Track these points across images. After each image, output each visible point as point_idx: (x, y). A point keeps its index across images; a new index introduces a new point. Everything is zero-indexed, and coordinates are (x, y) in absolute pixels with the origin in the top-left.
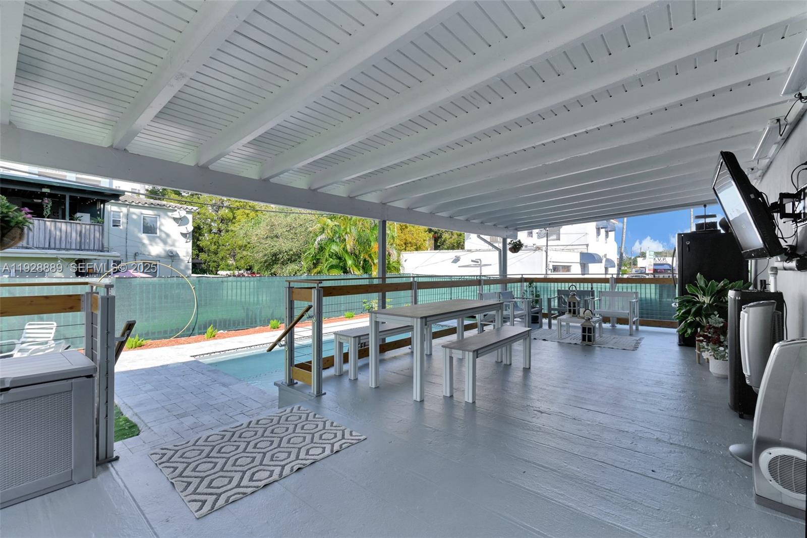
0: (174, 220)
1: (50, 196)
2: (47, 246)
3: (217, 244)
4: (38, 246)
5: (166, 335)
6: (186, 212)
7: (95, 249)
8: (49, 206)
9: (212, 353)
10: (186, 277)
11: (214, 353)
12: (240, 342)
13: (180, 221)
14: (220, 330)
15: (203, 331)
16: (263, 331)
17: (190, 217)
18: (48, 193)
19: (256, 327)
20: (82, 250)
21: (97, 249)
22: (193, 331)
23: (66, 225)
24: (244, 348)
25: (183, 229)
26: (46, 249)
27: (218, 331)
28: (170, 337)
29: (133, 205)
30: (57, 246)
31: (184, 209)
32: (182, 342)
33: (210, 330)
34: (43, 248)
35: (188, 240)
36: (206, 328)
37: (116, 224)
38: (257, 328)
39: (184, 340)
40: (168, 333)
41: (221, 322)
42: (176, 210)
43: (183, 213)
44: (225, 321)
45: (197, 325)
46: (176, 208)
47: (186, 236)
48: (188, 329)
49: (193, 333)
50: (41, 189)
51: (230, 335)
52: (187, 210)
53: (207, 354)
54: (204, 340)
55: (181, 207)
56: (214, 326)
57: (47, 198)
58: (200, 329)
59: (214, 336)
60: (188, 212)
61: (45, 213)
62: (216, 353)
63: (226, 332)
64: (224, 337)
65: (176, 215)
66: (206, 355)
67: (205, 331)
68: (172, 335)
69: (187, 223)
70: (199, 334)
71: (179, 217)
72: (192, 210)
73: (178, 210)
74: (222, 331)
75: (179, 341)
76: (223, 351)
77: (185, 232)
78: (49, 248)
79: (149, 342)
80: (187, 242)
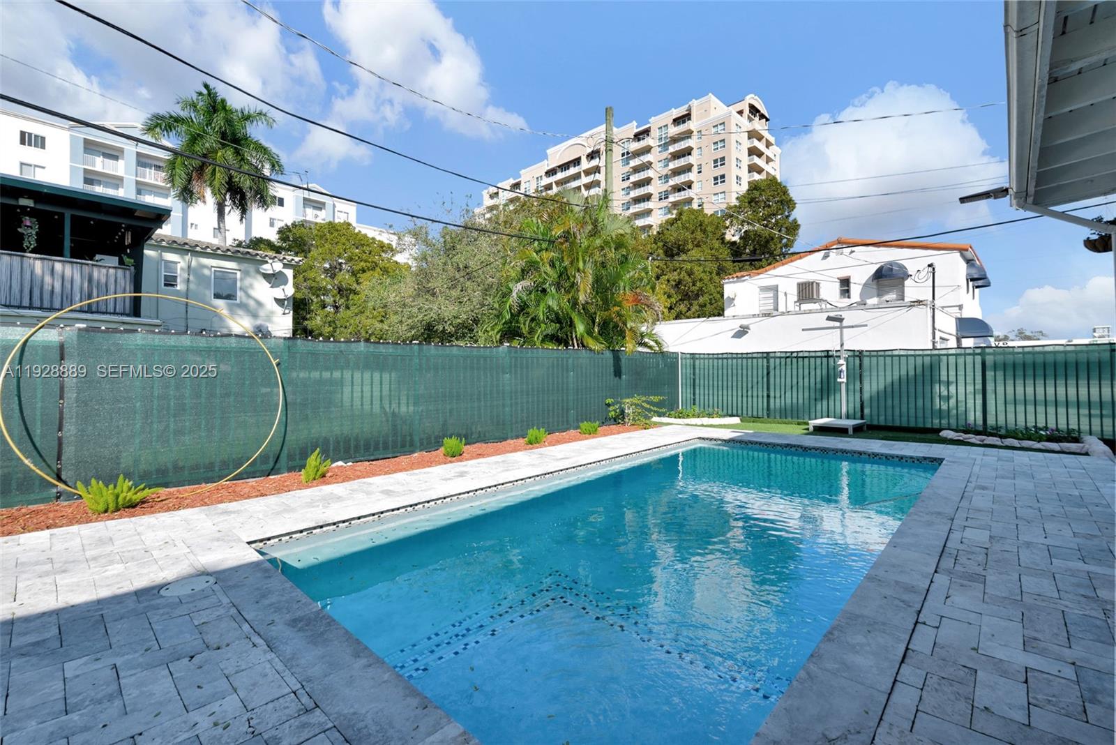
0: (264, 278)
1: (33, 213)
2: (26, 302)
3: (333, 325)
4: (8, 303)
5: (210, 474)
6: (282, 265)
7: (117, 311)
8: (34, 233)
9: (315, 528)
10: (261, 338)
11: (321, 527)
12: (388, 493)
13: (274, 279)
14: (337, 461)
15: (297, 462)
16: (430, 464)
17: (289, 273)
18: (31, 208)
19: (413, 452)
20: (92, 313)
21: (122, 311)
22: (276, 462)
23: (63, 265)
24: (398, 509)
25: (279, 293)
26: (25, 308)
27: (333, 461)
28: (221, 478)
29: (197, 251)
30: (46, 304)
31: (279, 260)
32: (246, 490)
33: (313, 460)
34: (19, 307)
35: (287, 311)
36: (305, 455)
37: (170, 282)
38: (416, 455)
39: (253, 487)
40: (217, 469)
41: (338, 442)
42: (267, 262)
43: (278, 266)
44: (347, 441)
45: (285, 448)
46: (267, 259)
47: (284, 304)
48: (264, 458)
49: (276, 467)
50: (17, 199)
51: (359, 474)
52: (285, 261)
53: (301, 532)
54: (301, 486)
55: (275, 257)
56: (322, 452)
57: (30, 217)
58: (291, 457)
59: (323, 476)
60: (286, 266)
61: (25, 244)
62: (325, 529)
63: (350, 464)
64: (347, 479)
65: (267, 268)
66: (298, 535)
67: (302, 463)
68: (224, 472)
69: (286, 283)
70: (290, 469)
71: (271, 272)
72: (293, 263)
73: (270, 261)
74: (340, 463)
75: (238, 489)
76: (344, 522)
77: (282, 297)
78: (31, 307)
79: (163, 491)
80: (284, 314)
